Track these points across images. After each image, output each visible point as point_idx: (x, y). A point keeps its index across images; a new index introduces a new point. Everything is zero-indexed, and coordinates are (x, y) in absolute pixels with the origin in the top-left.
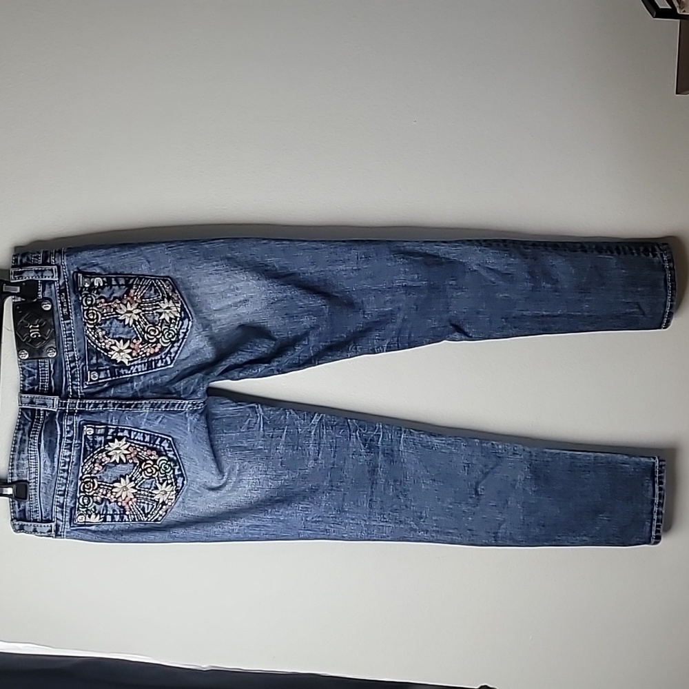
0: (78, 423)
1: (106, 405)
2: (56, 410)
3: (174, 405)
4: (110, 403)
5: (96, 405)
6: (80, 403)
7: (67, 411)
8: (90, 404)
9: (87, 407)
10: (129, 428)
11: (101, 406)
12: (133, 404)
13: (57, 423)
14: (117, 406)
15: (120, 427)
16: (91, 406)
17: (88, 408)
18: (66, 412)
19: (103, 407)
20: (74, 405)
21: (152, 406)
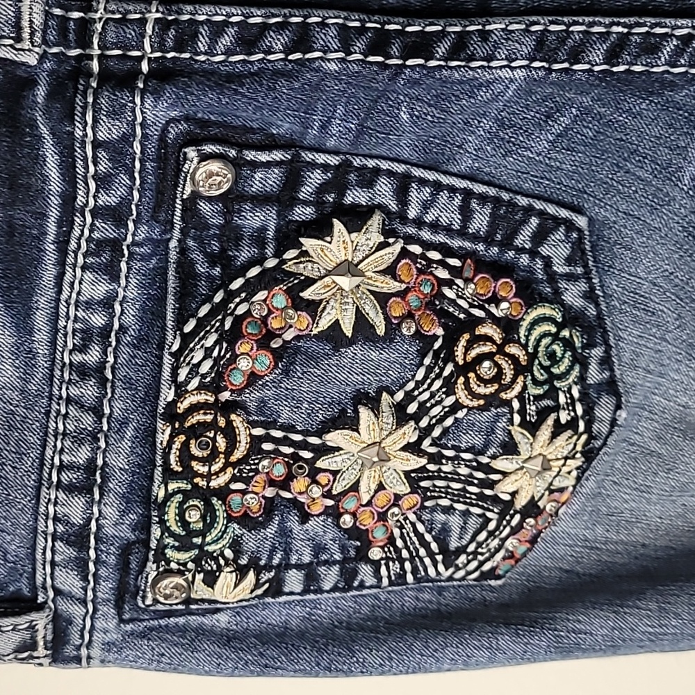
0: (154, 132)
1: (302, 39)
2: (32, 60)
3: (651, 47)
4: (323, 25)
5: (250, 39)
6: (163, 25)
7: (95, 66)
8: (217, 30)
9: (202, 45)
10: (400, 168)
11: (278, 42)
12: (442, 34)
13: (44, 130)
14: (360, 45)
15: (357, 162)
16: (226, 40)
17: (210, 52)
18: (90, 74)
19: (288, 51)
20: (131, 33)
21: (543, 48)
